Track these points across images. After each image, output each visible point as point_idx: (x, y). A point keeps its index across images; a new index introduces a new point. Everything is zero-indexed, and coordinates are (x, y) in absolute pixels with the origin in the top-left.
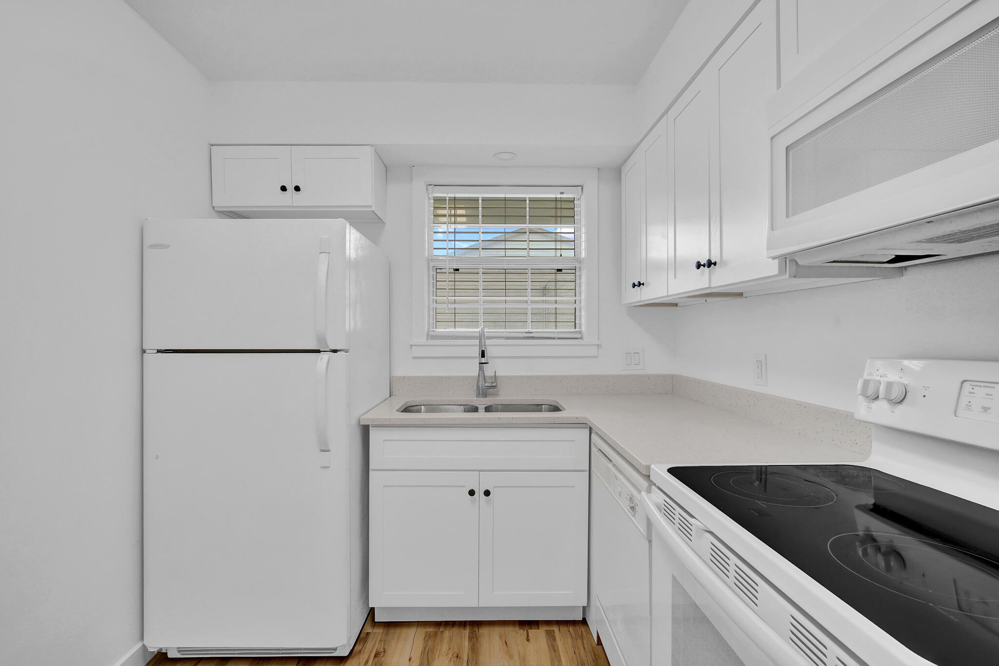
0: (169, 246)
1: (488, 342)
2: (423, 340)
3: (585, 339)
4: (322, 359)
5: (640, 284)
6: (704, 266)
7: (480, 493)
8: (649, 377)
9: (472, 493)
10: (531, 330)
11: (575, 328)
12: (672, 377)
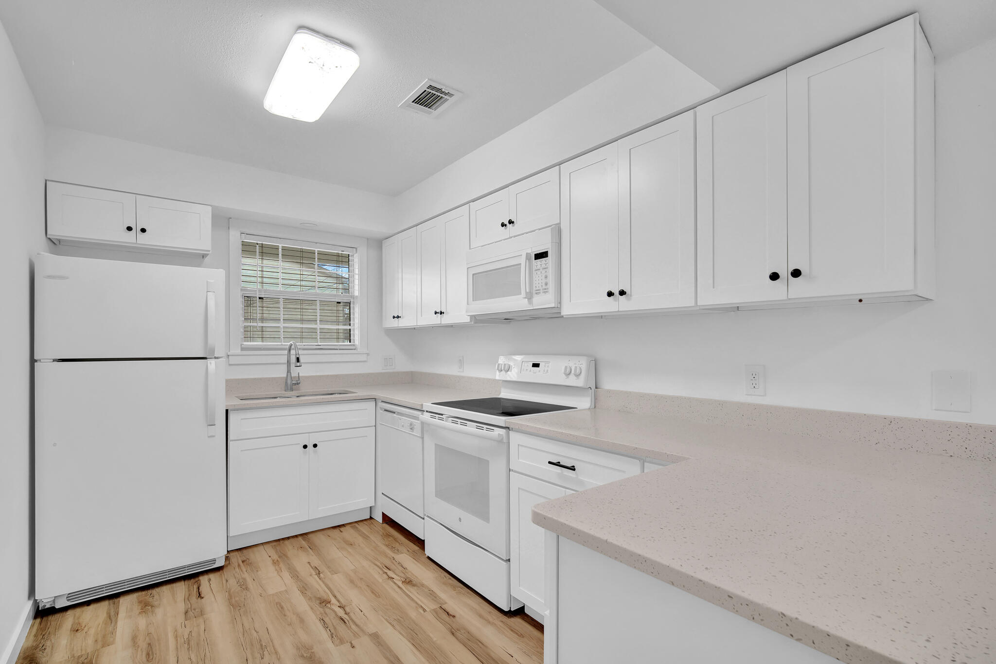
0: (67, 278)
1: (300, 352)
2: (239, 351)
3: (359, 350)
4: (211, 363)
5: (398, 317)
6: (438, 313)
7: (310, 447)
8: (398, 373)
9: (305, 447)
10: (320, 344)
11: (350, 342)
12: (412, 372)
